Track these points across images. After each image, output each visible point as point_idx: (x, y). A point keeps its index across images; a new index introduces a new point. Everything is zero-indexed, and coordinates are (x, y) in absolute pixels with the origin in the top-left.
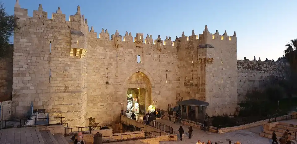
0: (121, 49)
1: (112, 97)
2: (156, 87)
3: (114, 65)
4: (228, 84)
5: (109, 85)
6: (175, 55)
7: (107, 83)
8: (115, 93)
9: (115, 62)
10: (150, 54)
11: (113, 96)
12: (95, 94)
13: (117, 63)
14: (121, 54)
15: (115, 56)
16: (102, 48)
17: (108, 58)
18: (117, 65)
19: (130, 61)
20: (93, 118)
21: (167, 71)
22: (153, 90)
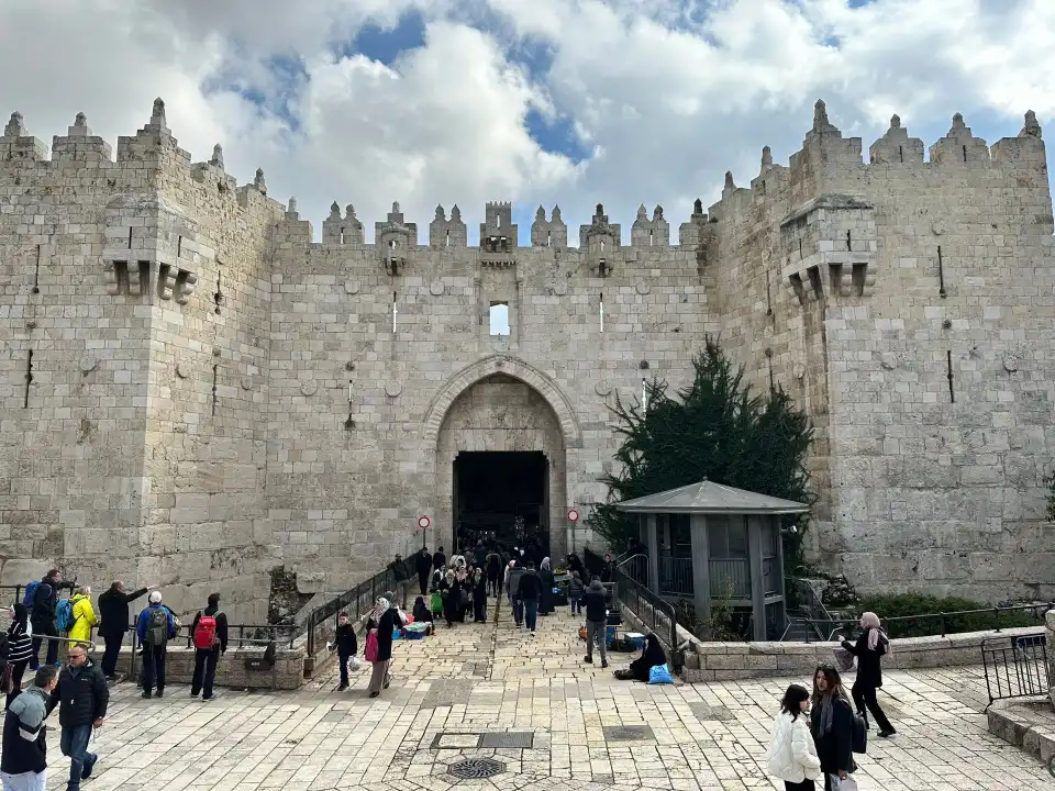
0: (411, 282)
1: (370, 487)
2: (586, 444)
3: (378, 346)
4: (999, 408)
5: (358, 435)
6: (689, 289)
7: (350, 424)
8: (386, 469)
9: (387, 337)
10: (550, 292)
11: (374, 479)
12: (300, 468)
13: (395, 337)
14: (411, 300)
15: (386, 310)
16: (331, 279)
17: (354, 319)
18: (393, 347)
19: (451, 329)
20: (287, 569)
21: (644, 366)
22: (572, 456)
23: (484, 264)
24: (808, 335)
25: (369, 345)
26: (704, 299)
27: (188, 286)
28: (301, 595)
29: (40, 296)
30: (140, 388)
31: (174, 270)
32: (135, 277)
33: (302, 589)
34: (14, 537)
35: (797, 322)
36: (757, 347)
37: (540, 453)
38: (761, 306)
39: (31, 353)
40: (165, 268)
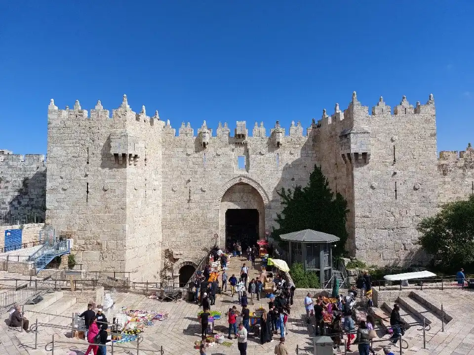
0: (210, 150)
1: (197, 222)
2: (272, 207)
3: (199, 173)
5: (192, 204)
7: (190, 201)
8: (202, 216)
9: (202, 169)
10: (260, 153)
11: (198, 220)
12: (173, 216)
13: (205, 170)
14: (210, 156)
15: (201, 160)
16: (182, 149)
17: (190, 163)
18: (204, 173)
20: (170, 250)
21: (293, 179)
22: (267, 211)
23: (236, 143)
24: (347, 175)
25: (196, 172)
26: (315, 155)
27: (137, 159)
28: (174, 259)
29: (89, 164)
30: (124, 195)
31: (133, 155)
32: (121, 159)
33: (175, 257)
34: (86, 244)
35: (344, 170)
36: (332, 176)
37: (255, 210)
38: (333, 161)
39: (88, 184)
40: (130, 155)
